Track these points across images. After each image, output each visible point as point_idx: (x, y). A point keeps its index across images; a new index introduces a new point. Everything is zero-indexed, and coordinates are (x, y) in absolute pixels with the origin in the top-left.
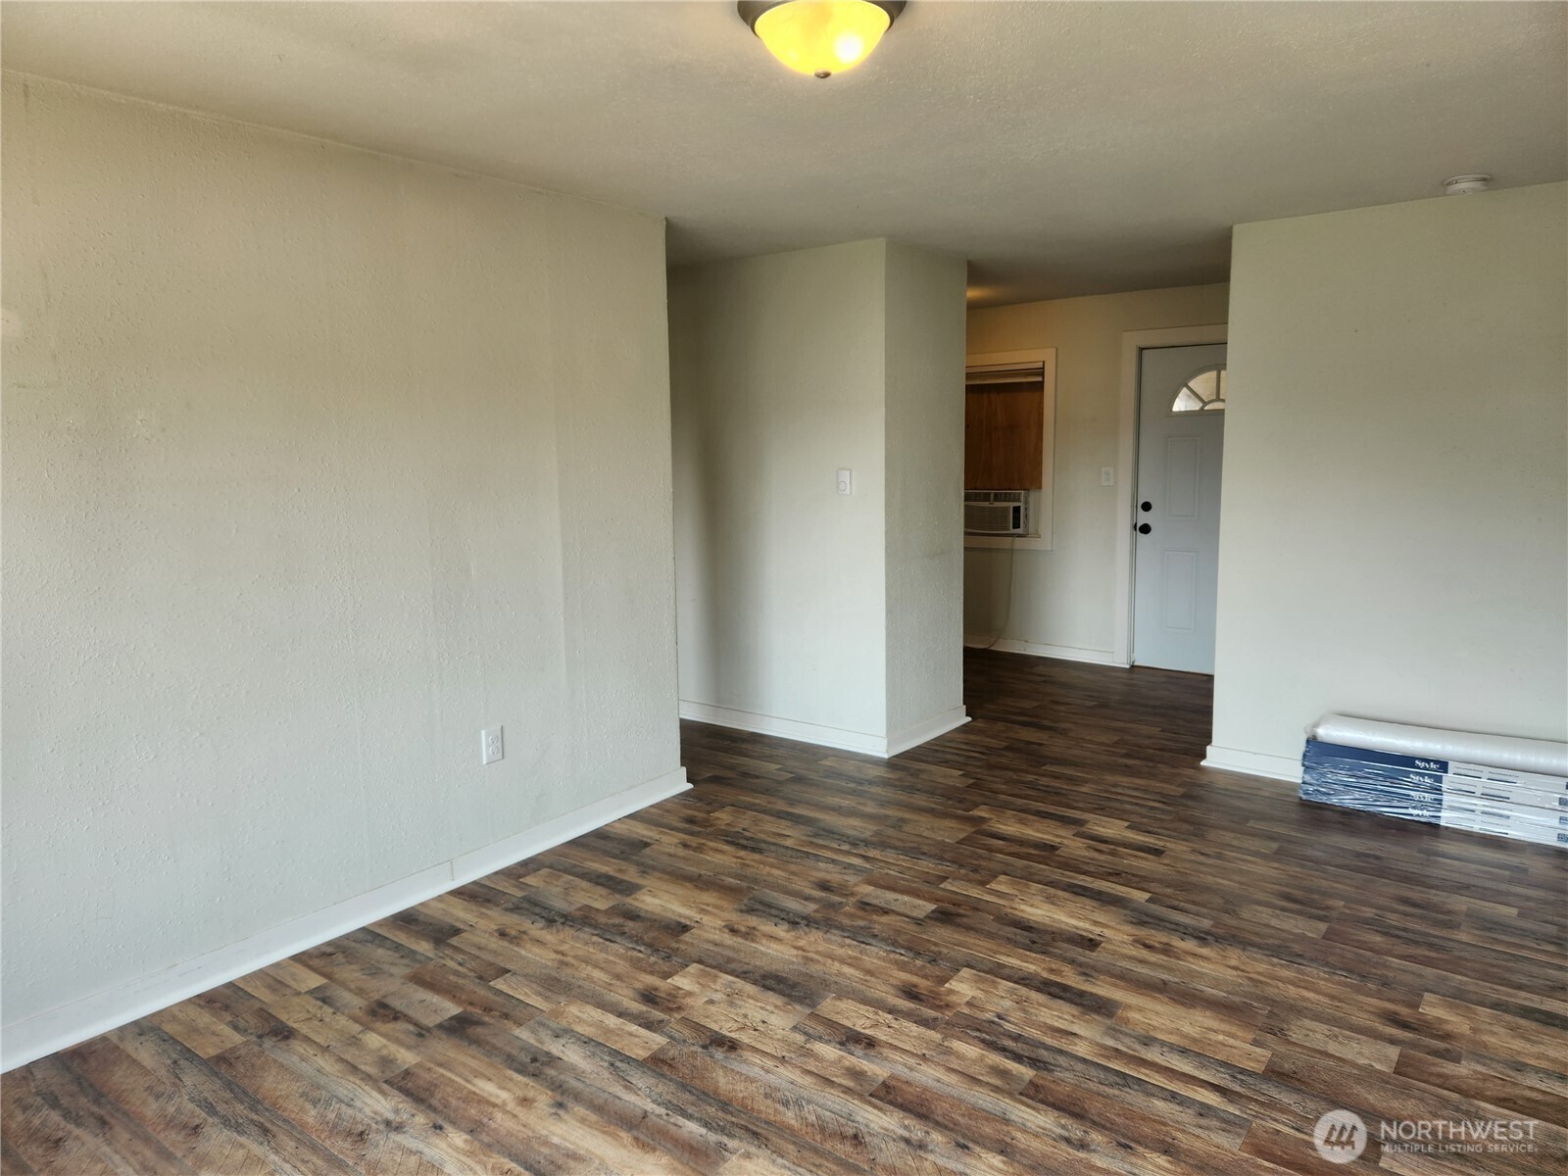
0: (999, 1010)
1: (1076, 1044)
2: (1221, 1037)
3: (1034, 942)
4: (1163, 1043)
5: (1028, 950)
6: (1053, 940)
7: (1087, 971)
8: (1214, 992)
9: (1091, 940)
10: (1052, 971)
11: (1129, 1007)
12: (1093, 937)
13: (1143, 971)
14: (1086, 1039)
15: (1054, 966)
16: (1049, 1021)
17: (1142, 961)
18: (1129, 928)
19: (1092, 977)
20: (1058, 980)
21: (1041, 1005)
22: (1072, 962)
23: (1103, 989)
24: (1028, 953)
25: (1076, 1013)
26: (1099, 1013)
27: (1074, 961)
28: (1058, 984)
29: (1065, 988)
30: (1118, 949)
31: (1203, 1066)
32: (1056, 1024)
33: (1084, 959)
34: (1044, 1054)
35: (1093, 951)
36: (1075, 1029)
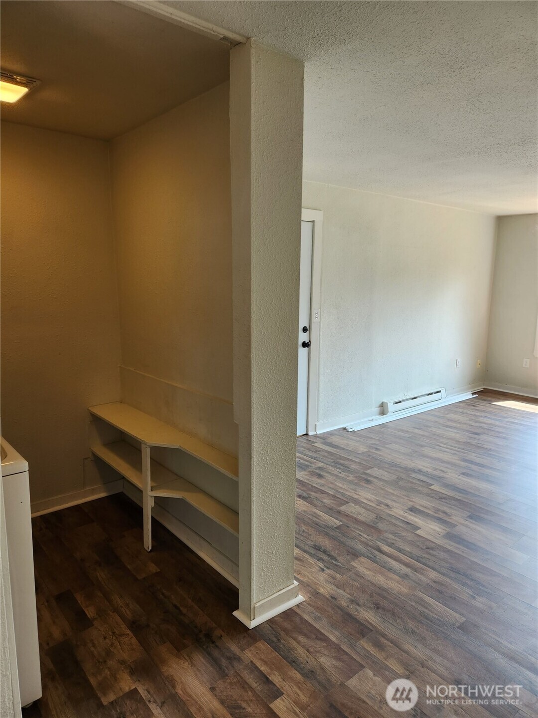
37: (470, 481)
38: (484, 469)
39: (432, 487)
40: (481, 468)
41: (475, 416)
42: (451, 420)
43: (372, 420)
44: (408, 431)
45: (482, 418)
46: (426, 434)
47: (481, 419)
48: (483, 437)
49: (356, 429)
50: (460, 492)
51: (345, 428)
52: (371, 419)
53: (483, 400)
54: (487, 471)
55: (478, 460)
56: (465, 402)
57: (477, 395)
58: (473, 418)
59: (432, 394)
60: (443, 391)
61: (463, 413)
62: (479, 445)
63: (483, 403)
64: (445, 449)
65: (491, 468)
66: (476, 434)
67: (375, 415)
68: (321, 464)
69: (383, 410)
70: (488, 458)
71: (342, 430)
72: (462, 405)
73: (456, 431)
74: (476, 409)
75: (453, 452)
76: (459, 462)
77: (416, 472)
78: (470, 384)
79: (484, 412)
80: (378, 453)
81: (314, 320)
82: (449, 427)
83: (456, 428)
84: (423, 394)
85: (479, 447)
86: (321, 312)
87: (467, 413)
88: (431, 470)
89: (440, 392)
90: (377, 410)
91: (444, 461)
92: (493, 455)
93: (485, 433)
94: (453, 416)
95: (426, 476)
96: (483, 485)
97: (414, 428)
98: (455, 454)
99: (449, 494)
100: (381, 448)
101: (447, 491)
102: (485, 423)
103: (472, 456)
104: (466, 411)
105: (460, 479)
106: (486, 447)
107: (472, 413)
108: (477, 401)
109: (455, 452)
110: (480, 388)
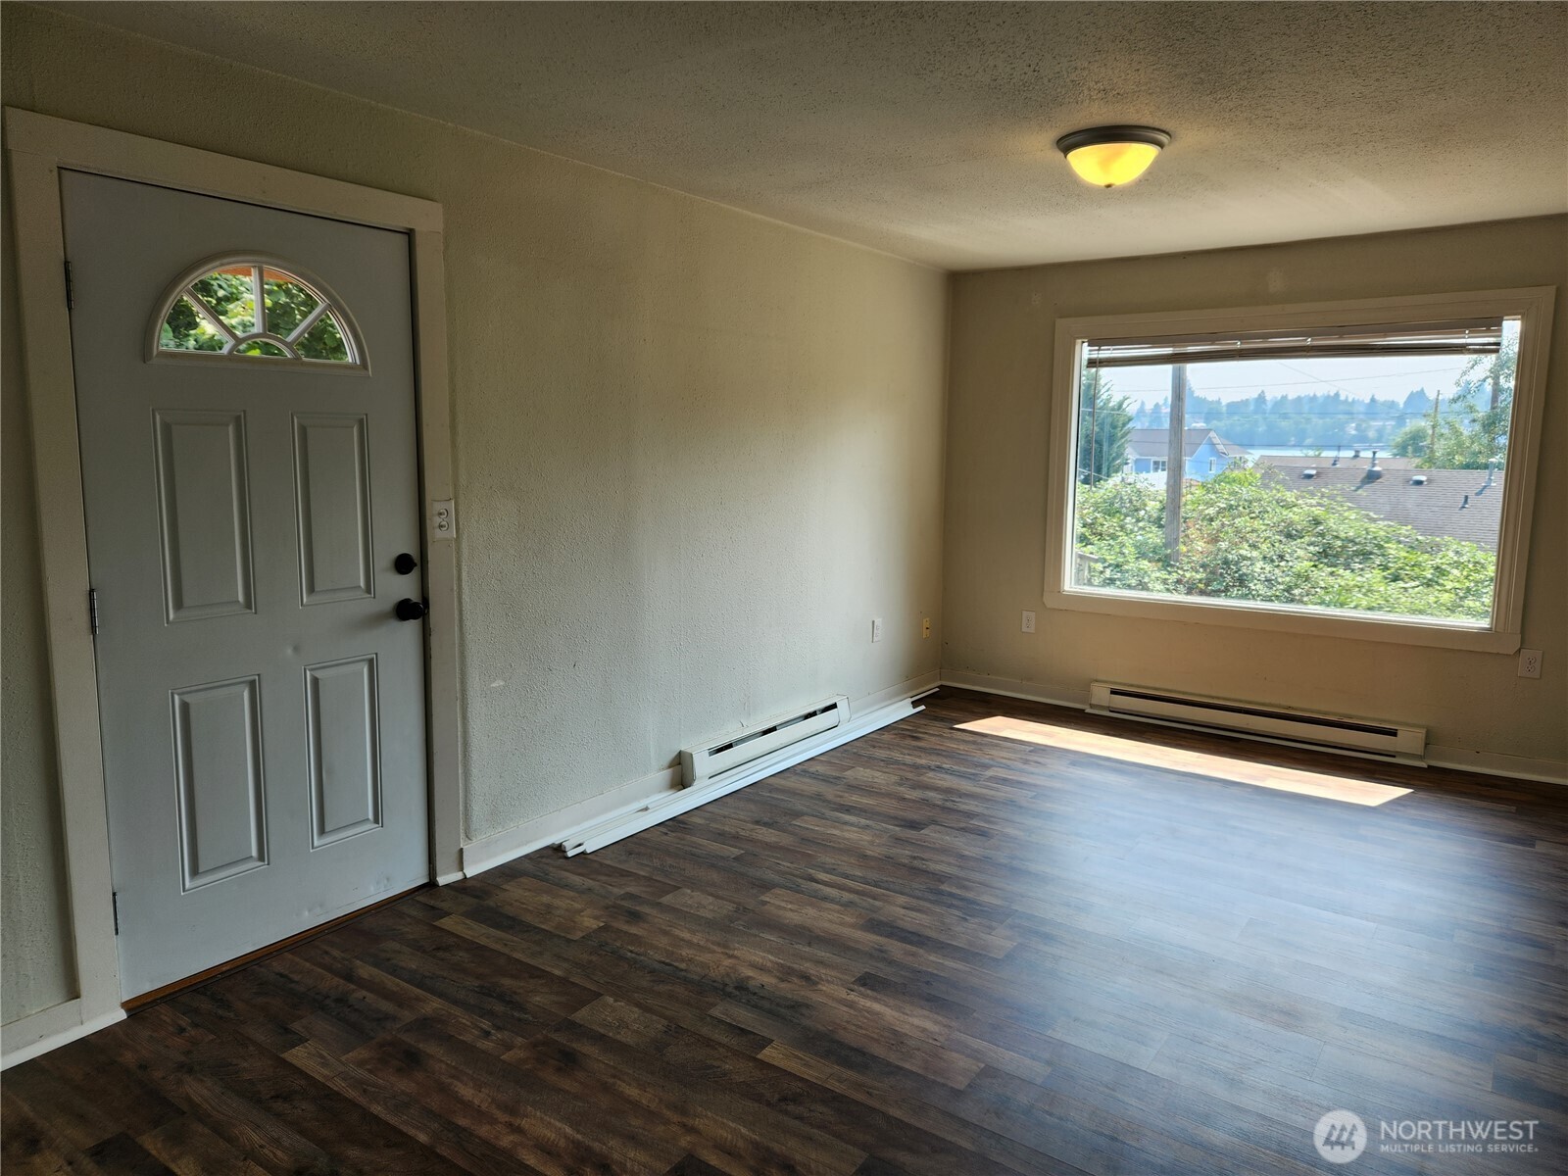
0: (965, 924)
1: (906, 902)
2: (789, 906)
3: (927, 983)
4: (838, 903)
5: (934, 974)
6: (905, 985)
7: (880, 955)
8: (769, 937)
9: (864, 985)
10: (913, 955)
11: (853, 926)
12: (861, 988)
13: (823, 954)
14: (897, 905)
15: (910, 958)
16: (925, 916)
17: (820, 962)
18: (816, 998)
19: (876, 949)
20: (908, 947)
21: (930, 927)
22: (891, 962)
23: (870, 939)
24: (935, 972)
25: (901, 922)
26: (881, 922)
27: (890, 963)
28: (911, 943)
29: (904, 940)
30: (838, 975)
31: (816, 891)
32: (918, 914)
33: (879, 965)
34: (932, 897)
35: (866, 973)
36: (903, 911)
37: (877, 1007)
38: (921, 951)
39: (768, 1054)
40: (914, 949)
41: (916, 767)
42: (853, 788)
43: (646, 809)
44: (736, 837)
45: (931, 774)
46: (786, 840)
47: (930, 777)
48: (930, 833)
49: (590, 847)
50: (846, 1063)
51: (560, 845)
52: (642, 804)
53: (936, 718)
54: (931, 960)
55: (913, 920)
56: (895, 728)
57: (923, 707)
58: (910, 775)
59: (814, 714)
60: (842, 705)
61: (888, 762)
62: (916, 863)
63: (935, 728)
64: (828, 890)
65: (940, 947)
66: (914, 825)
67: (660, 792)
68: (433, 1005)
69: (681, 774)
70: (938, 909)
71: (550, 852)
72: (886, 737)
73: (863, 822)
74: (920, 748)
75: (847, 896)
76: (859, 935)
77: (729, 995)
78: (908, 678)
79: (937, 753)
80: (633, 930)
81: (436, 535)
82: (848, 810)
83: (865, 811)
84: (792, 717)
85: (915, 871)
86: (461, 508)
87: (897, 762)
88: (774, 981)
89: (834, 706)
90: (665, 775)
91: (818, 938)
92: (951, 895)
93: (935, 822)
94: (862, 774)
95: (755, 1006)
96: (916, 1021)
97: (757, 823)
98: (850, 904)
99: (810, 1074)
100: (645, 909)
101: (807, 1065)
102: (936, 789)
103: (896, 909)
104: (896, 755)
105: (851, 1005)
106: (933, 867)
107: (908, 759)
108: (923, 722)
109: (852, 897)
110: (931, 688)
